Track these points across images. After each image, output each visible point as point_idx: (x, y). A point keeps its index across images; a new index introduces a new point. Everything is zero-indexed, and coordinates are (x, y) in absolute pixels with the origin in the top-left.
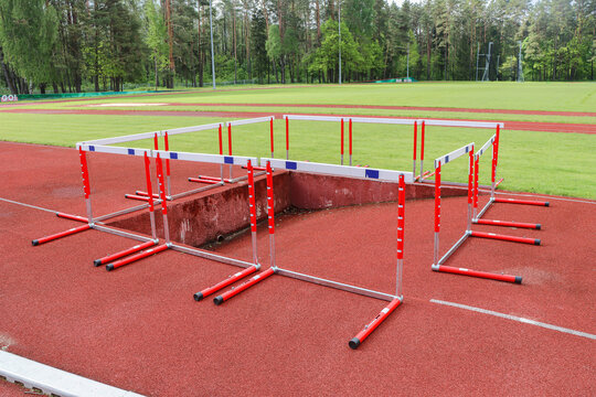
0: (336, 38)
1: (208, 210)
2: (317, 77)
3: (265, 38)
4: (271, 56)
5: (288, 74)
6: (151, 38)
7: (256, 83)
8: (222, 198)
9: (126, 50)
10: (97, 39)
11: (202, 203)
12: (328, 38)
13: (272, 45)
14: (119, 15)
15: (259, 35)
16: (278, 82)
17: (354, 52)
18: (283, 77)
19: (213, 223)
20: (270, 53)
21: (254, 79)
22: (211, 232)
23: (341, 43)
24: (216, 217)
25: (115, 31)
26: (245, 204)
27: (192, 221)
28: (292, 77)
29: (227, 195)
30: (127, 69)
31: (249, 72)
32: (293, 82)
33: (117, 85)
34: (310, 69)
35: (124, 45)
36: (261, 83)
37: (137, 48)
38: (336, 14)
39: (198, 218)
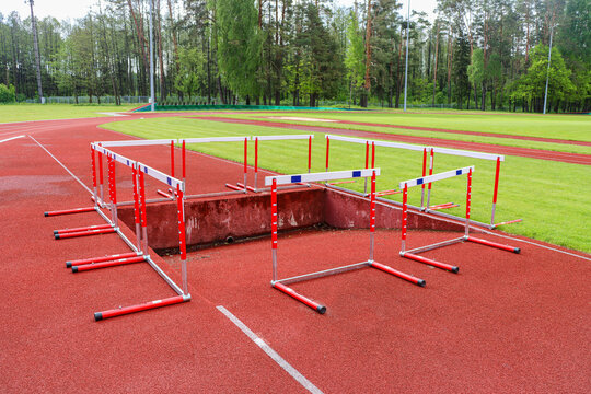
0: (546, 64)
1: (219, 212)
2: (521, 106)
3: (468, 62)
4: (472, 81)
5: (490, 101)
6: (350, 58)
7: (454, 107)
8: (236, 204)
9: (324, 69)
10: (298, 58)
11: (213, 205)
12: (535, 64)
13: (474, 70)
14: (320, 36)
15: (462, 59)
16: (477, 108)
17: (565, 80)
18: (483, 103)
19: (224, 225)
20: (471, 79)
21: (452, 104)
22: (221, 233)
23: (550, 70)
24: (227, 220)
25: (315, 51)
26: (264, 212)
27: (201, 220)
28: (493, 104)
29: (243, 202)
30: (323, 87)
31: (449, 96)
32: (493, 109)
33: (313, 101)
34: (513, 96)
35: (323, 64)
36: (459, 108)
37: (334, 68)
38: (548, 39)
39: (207, 218)
